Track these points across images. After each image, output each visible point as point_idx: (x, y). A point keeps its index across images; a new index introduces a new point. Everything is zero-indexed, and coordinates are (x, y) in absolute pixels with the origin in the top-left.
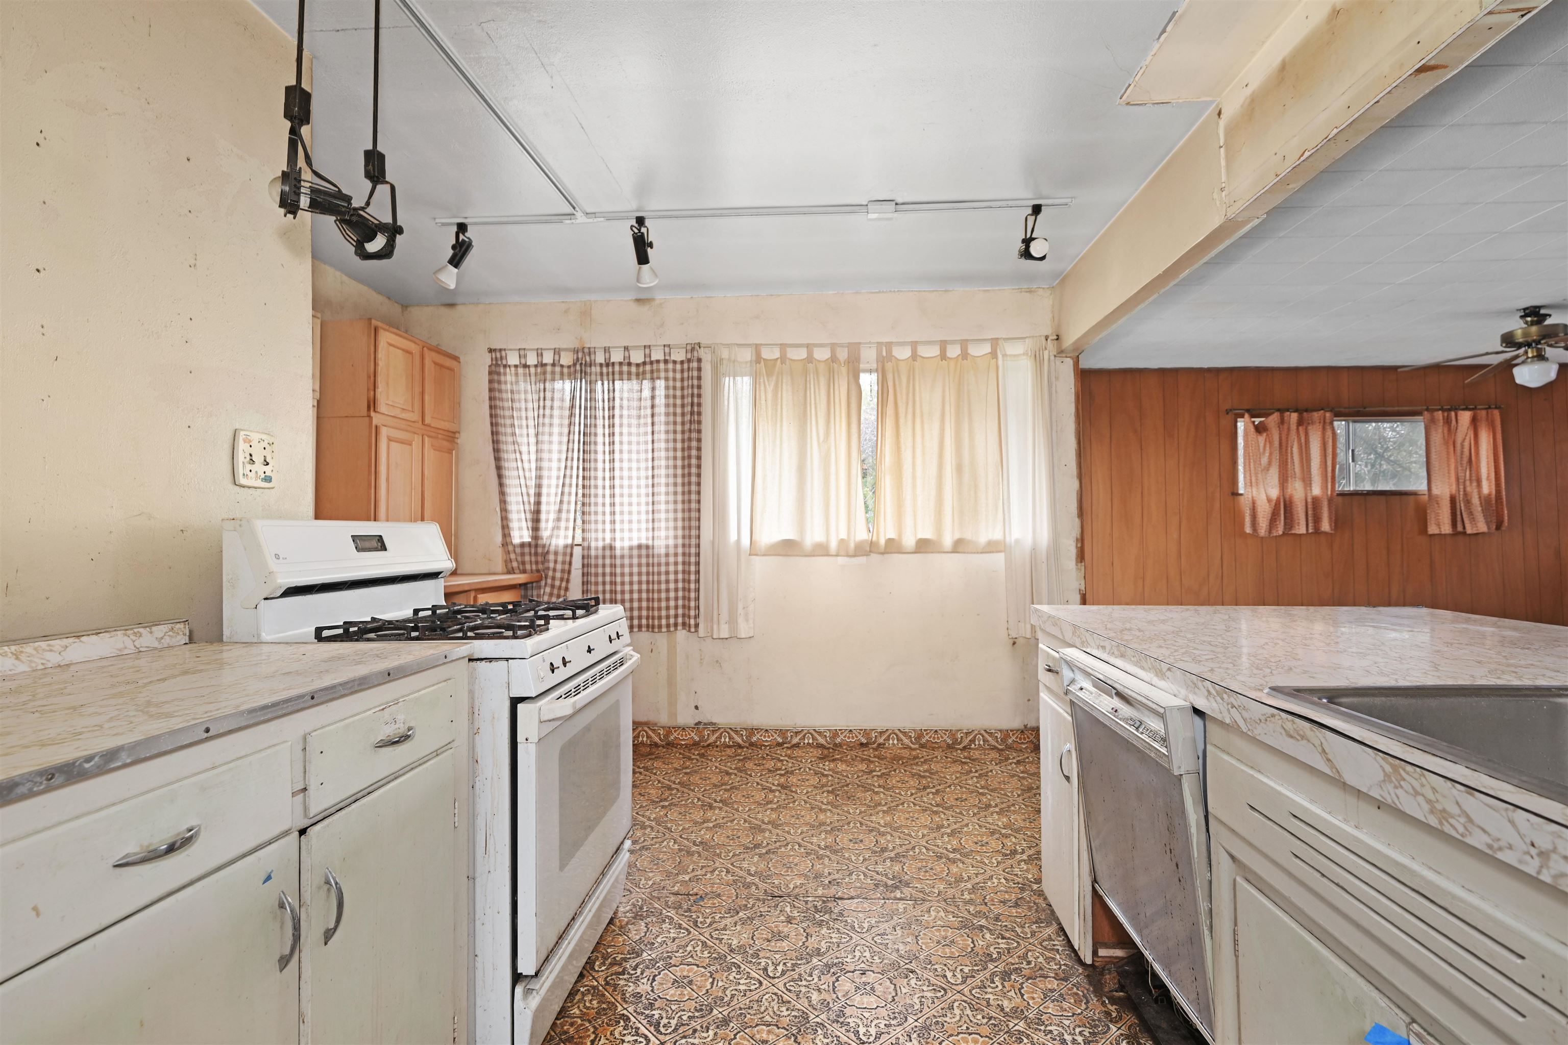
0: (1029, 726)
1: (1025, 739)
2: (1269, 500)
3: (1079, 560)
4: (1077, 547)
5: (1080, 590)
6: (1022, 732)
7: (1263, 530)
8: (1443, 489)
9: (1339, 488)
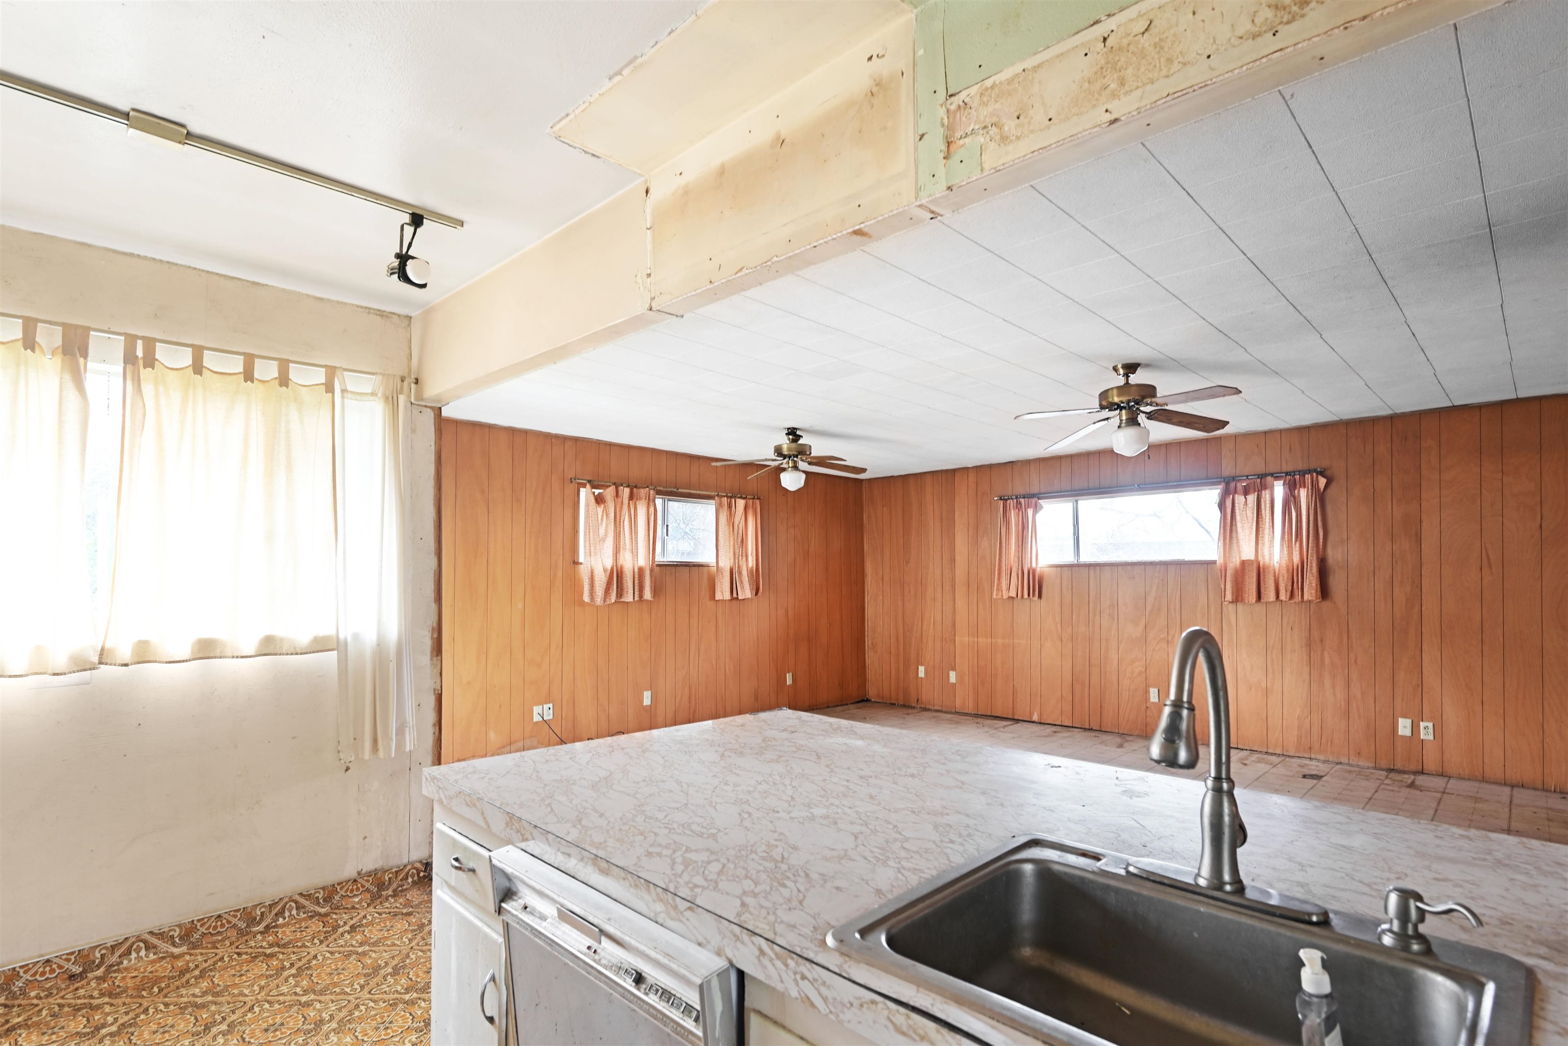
0: (364, 871)
1: (358, 889)
2: (605, 570)
3: (435, 653)
4: (432, 638)
5: (434, 690)
6: (355, 881)
7: (599, 600)
8: (726, 563)
9: (659, 559)
